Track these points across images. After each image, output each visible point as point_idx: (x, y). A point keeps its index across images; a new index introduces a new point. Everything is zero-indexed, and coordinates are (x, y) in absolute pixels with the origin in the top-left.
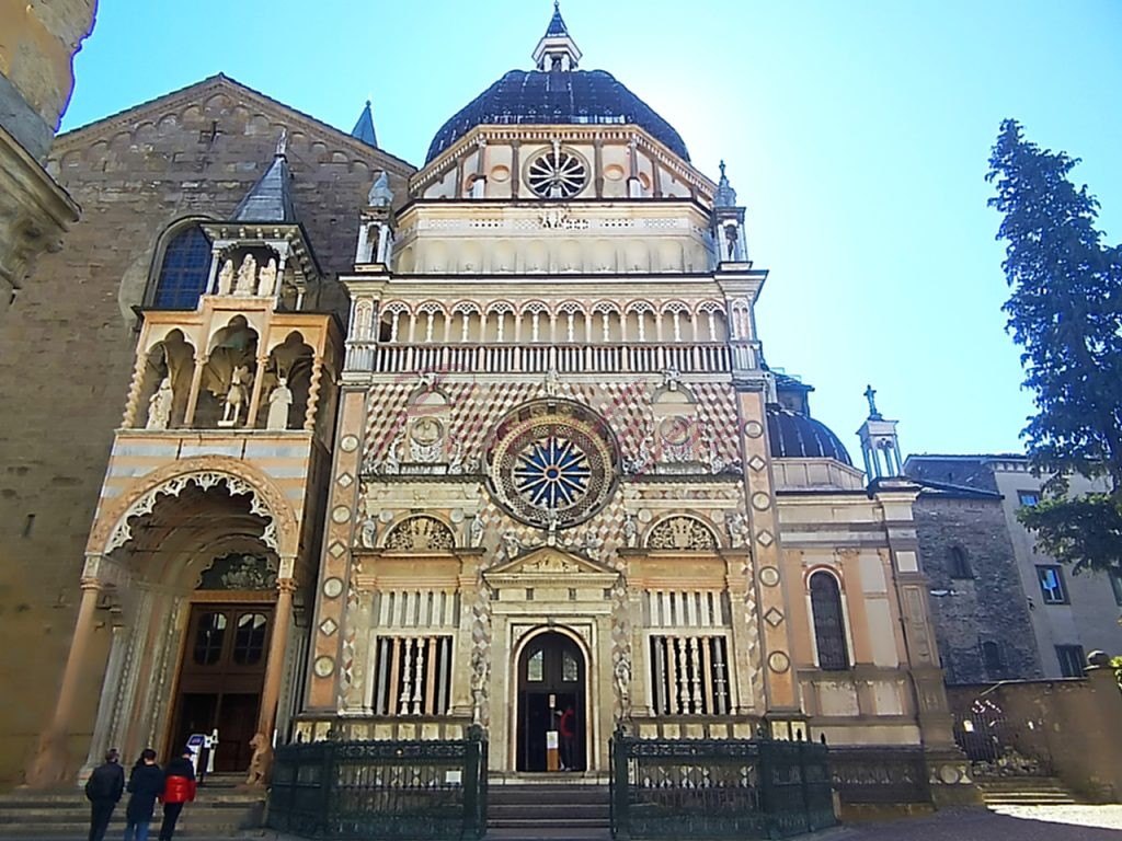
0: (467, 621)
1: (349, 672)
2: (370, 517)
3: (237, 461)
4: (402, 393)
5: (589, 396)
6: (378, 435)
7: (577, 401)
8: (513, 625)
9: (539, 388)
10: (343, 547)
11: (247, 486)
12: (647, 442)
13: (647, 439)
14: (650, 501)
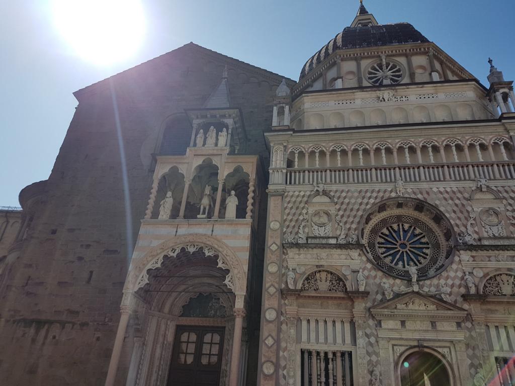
0: (361, 341)
1: (285, 372)
2: (291, 269)
3: (209, 237)
4: (304, 196)
5: (426, 196)
6: (291, 221)
7: (418, 199)
8: (393, 345)
9: (391, 192)
10: (275, 288)
11: (215, 251)
12: (471, 224)
13: (472, 222)
14: (480, 262)
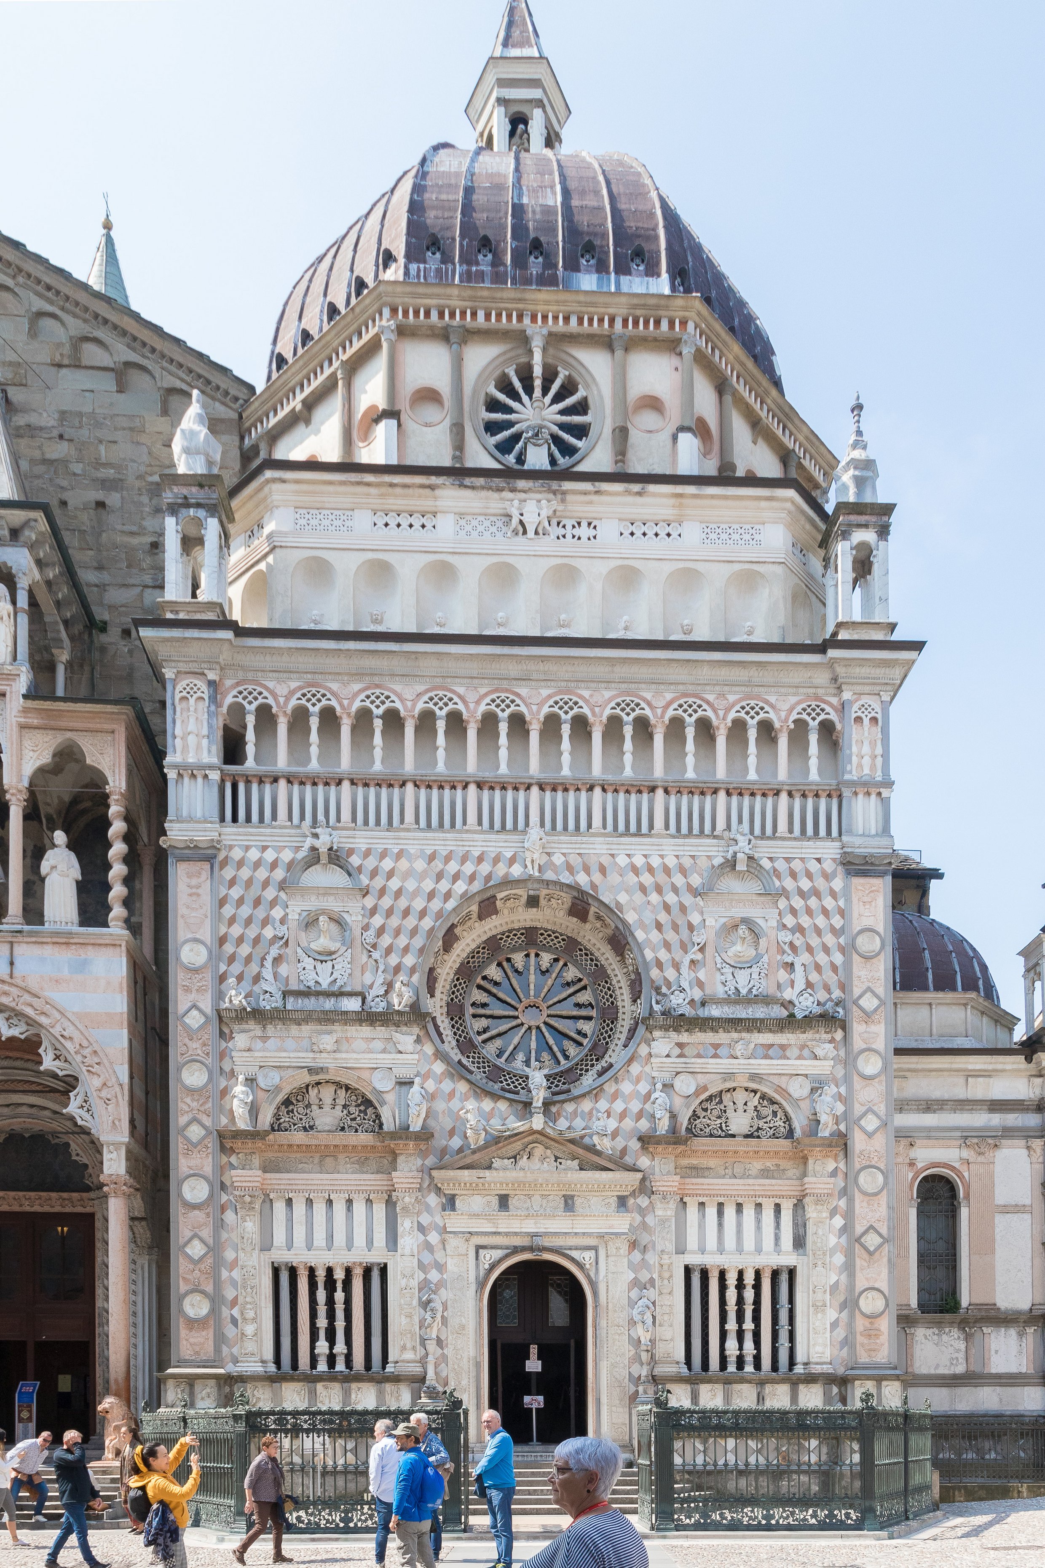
0: (408, 1242)
1: (235, 1312)
4: (274, 865)
5: (597, 878)
6: (240, 940)
7: (577, 887)
8: (478, 1248)
9: (512, 861)
10: (203, 1126)
11: (27, 1024)
12: (693, 961)
13: (693, 957)
14: (693, 1060)
